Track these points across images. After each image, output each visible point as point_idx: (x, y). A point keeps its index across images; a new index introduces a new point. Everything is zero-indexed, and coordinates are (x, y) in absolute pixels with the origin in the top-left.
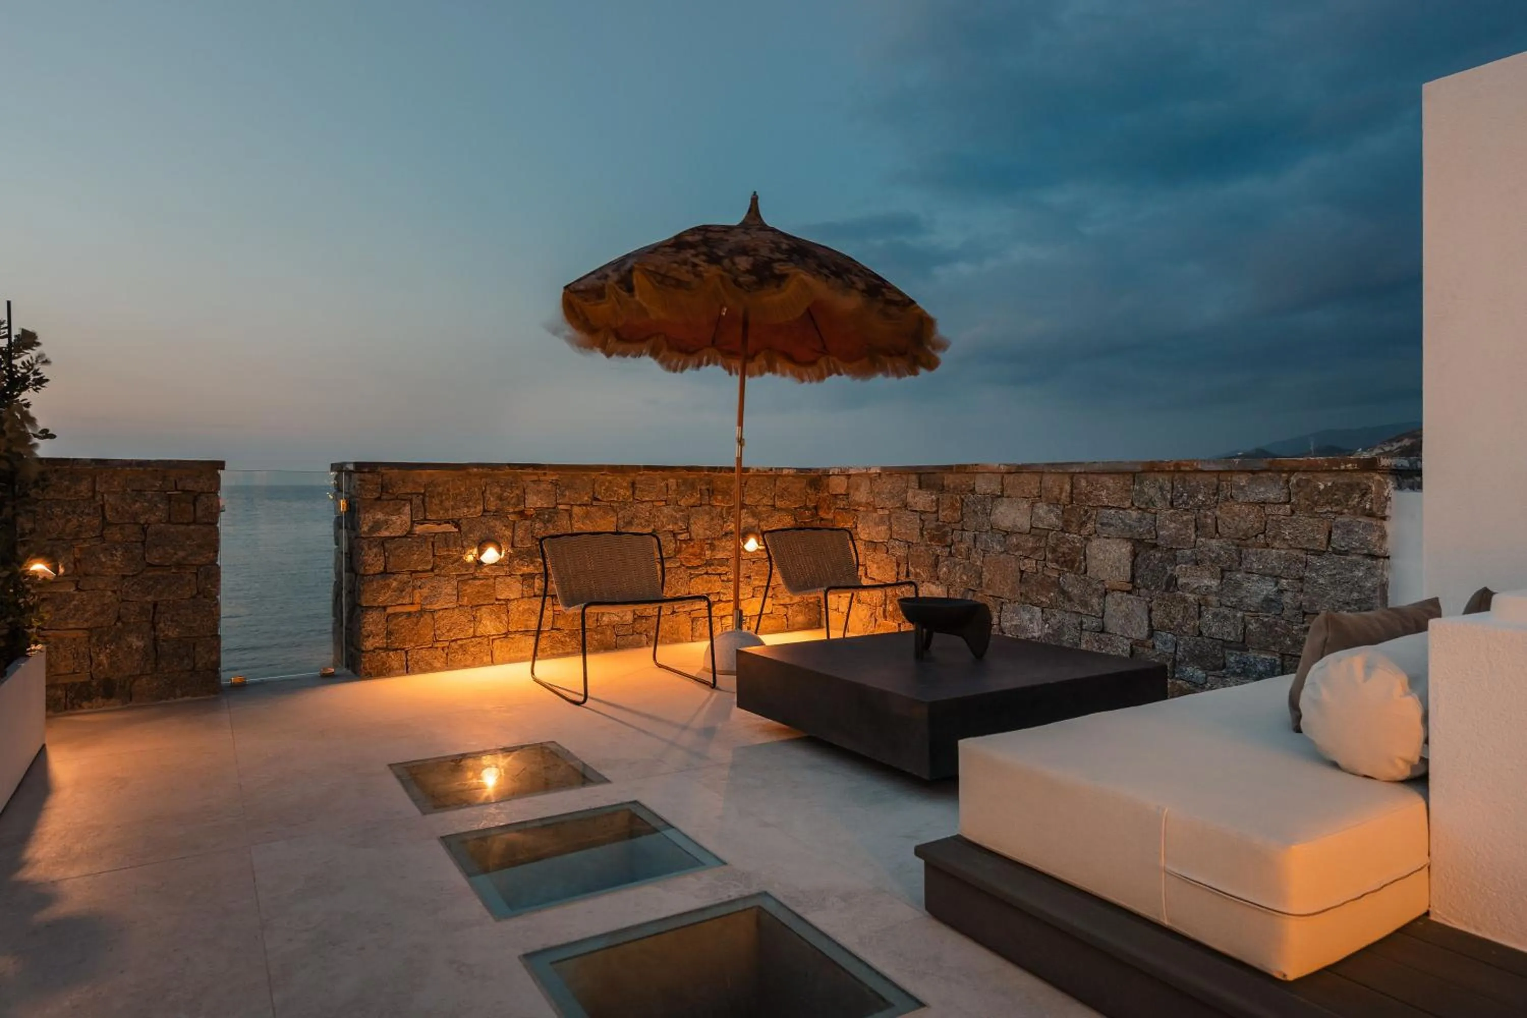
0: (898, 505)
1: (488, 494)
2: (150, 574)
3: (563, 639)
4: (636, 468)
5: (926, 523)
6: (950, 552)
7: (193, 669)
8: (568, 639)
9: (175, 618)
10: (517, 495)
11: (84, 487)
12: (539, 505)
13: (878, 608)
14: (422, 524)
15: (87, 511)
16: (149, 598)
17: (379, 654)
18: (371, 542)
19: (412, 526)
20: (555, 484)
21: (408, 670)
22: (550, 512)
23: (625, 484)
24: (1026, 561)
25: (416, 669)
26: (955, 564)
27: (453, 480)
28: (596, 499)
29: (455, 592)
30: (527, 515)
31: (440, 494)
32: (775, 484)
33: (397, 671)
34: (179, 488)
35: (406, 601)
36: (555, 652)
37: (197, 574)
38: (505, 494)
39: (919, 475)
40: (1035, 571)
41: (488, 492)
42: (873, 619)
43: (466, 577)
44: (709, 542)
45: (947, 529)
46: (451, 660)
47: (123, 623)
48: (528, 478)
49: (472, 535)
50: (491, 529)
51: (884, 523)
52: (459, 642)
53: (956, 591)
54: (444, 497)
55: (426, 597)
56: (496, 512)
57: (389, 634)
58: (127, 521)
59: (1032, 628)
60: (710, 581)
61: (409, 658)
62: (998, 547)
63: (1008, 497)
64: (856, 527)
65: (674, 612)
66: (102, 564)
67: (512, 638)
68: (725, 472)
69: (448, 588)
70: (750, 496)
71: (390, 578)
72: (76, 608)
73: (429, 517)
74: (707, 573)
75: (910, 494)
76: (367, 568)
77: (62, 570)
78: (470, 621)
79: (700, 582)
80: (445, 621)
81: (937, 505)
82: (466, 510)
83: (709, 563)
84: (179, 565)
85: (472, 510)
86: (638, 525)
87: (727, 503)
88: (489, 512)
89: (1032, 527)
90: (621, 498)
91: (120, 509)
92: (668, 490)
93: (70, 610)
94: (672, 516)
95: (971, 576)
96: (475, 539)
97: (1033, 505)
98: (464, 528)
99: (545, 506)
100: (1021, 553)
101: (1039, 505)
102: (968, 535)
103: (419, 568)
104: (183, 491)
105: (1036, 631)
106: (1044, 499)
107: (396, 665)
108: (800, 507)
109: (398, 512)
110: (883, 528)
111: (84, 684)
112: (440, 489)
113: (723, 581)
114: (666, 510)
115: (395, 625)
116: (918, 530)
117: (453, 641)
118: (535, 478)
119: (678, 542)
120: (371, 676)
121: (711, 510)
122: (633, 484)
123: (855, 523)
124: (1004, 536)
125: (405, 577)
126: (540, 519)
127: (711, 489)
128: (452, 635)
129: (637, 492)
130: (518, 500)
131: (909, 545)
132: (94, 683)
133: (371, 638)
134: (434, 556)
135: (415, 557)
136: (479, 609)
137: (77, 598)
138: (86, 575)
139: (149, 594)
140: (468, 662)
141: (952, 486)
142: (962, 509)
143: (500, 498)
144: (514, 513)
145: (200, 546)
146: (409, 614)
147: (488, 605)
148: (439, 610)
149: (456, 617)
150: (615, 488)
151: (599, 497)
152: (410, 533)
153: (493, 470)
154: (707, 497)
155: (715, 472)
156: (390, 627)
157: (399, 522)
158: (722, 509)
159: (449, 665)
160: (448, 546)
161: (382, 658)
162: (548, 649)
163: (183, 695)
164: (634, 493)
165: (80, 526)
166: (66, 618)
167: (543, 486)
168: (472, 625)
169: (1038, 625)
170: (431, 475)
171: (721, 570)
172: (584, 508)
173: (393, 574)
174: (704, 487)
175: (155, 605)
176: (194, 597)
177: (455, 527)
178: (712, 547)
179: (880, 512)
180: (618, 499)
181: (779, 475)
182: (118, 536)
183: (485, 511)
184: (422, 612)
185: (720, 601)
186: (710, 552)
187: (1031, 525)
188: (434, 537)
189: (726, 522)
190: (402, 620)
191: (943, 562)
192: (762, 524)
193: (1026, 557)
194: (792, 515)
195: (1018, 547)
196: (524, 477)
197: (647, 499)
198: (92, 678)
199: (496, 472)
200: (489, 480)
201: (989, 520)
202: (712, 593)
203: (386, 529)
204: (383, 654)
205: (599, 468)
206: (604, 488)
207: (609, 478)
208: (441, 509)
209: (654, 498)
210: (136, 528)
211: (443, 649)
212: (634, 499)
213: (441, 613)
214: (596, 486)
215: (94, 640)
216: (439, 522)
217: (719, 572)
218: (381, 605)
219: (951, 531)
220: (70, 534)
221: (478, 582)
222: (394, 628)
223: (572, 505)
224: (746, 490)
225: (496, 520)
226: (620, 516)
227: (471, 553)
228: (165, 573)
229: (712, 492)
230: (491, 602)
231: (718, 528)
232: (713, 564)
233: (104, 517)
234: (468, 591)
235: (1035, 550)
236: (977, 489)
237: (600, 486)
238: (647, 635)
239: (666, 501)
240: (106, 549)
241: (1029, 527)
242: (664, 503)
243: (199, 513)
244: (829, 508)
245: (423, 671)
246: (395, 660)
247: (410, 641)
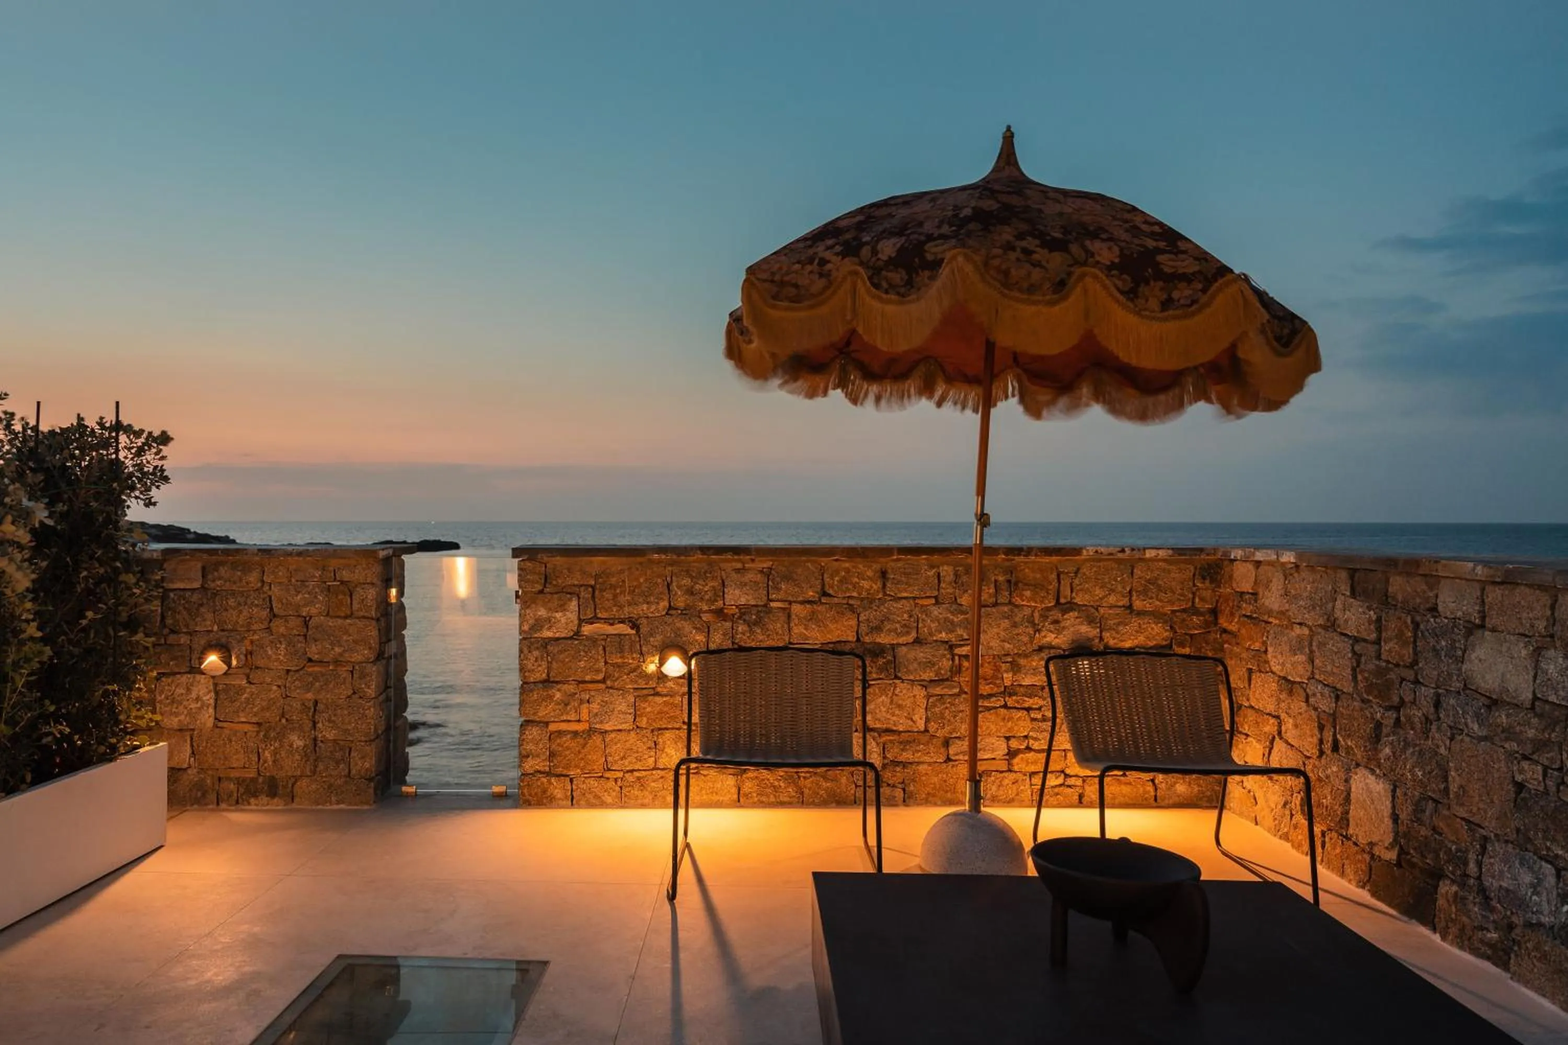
0: (1321, 622)
1: (674, 586)
2: (310, 670)
3: (776, 783)
4: (886, 551)
5: (1363, 659)
6: (1398, 720)
7: (349, 775)
8: (782, 784)
9: (333, 718)
10: (713, 587)
11: (253, 577)
12: (743, 601)
13: (1295, 795)
14: (592, 623)
15: (256, 602)
16: (310, 696)
17: (539, 779)
18: (532, 643)
19: (580, 626)
20: (767, 574)
21: (573, 802)
22: (758, 611)
23: (870, 573)
24: (1525, 765)
25: (582, 802)
26: (1407, 744)
27: (629, 569)
28: (825, 594)
29: (632, 711)
30: (726, 615)
31: (614, 587)
32: (1132, 573)
33: (560, 802)
34: (338, 578)
35: (573, 717)
36: (764, 799)
37: (352, 672)
38: (697, 587)
39: (1352, 572)
40: (1541, 788)
41: (674, 584)
42: (1288, 812)
43: (645, 692)
44: (1010, 660)
45: (1392, 676)
46: (626, 796)
47: (287, 720)
48: (730, 564)
49: (652, 639)
50: (678, 632)
51: (1300, 649)
52: (636, 774)
53: (1406, 794)
54: (618, 591)
55: (596, 714)
56: (685, 609)
57: (552, 755)
58: (291, 613)
59: (1539, 904)
60: (1010, 719)
61: (574, 787)
62: (1476, 727)
63: (1494, 630)
64: (1266, 652)
65: (948, 760)
66: (269, 657)
67: (705, 776)
68: (1036, 555)
69: (622, 705)
70: (1087, 591)
71: (552, 687)
72: (247, 700)
73: (599, 615)
74: (1005, 706)
75: (1339, 604)
76: (527, 674)
77: (234, 662)
78: (650, 748)
79: (993, 718)
80: (619, 745)
81: (1379, 630)
82: (645, 607)
83: (1009, 692)
84: (337, 662)
85: (653, 607)
86: (890, 631)
87: (1042, 602)
88: (676, 609)
89: (1535, 698)
90: (864, 594)
91: (284, 601)
92: (939, 582)
93: (241, 703)
94: (946, 619)
95: (1430, 773)
96: (656, 644)
97: (1538, 653)
98: (644, 630)
99: (753, 602)
100: (1514, 745)
101: (1551, 653)
102: (1426, 693)
103: (588, 678)
104: (342, 582)
105: (1546, 912)
106: (1558, 644)
107: (558, 793)
108: (1184, 611)
109: (562, 608)
110: (1301, 658)
111: (252, 779)
112: (613, 580)
113: (1033, 720)
114: (936, 611)
115: (559, 745)
116: (1349, 671)
117: (628, 771)
118: (739, 566)
119: (957, 658)
120: (530, 805)
121: (1012, 611)
122: (884, 574)
123: (1264, 643)
124: (1489, 707)
125: (571, 688)
126: (744, 620)
127: (1013, 580)
128: (627, 764)
129: (888, 585)
130: (716, 595)
131: (1337, 696)
132: (261, 780)
133: (529, 759)
134: (606, 663)
135: (582, 664)
136: (662, 734)
137: (248, 690)
138: (257, 668)
139: (308, 691)
140: (646, 801)
141: (1400, 598)
142: (1415, 642)
143: (690, 592)
144: (710, 611)
145: (356, 642)
146: (576, 734)
147: (673, 729)
148: (612, 731)
149: (631, 742)
150: (856, 580)
151: (831, 592)
152: (577, 633)
153: (679, 555)
154: (1007, 593)
155: (1019, 555)
156: (554, 746)
157: (563, 620)
158: (1033, 612)
159: (623, 802)
160: (622, 651)
161: (543, 783)
162: (755, 795)
163: (338, 803)
164: (884, 586)
165: (251, 618)
166: (238, 712)
167: (750, 576)
168: (652, 753)
169: (1549, 902)
170: (604, 562)
171: (1029, 702)
172: (808, 606)
173: (557, 682)
174: (1001, 578)
175: (316, 703)
176: (349, 697)
177: (632, 628)
178: (1015, 667)
179: (1298, 630)
180: (860, 594)
181: (1141, 560)
182: (282, 630)
183: (670, 608)
184: (591, 731)
185: (1029, 749)
186: (1010, 675)
187: (1534, 693)
188: (605, 640)
189: (1039, 631)
190: (567, 741)
191: (1388, 735)
192: (1106, 635)
193: (1525, 758)
194: (1165, 622)
195: (1509, 733)
196: (722, 565)
197: (905, 595)
198: (259, 774)
199: (683, 558)
200: (675, 569)
201: (1460, 670)
202: (1014, 737)
203: (549, 629)
204: (545, 780)
205: (829, 551)
206: (837, 578)
207: (847, 565)
208: (615, 605)
209: (916, 594)
210: (299, 621)
211: (616, 780)
212: (885, 594)
213: (613, 735)
214: (826, 576)
215: (262, 734)
216: (611, 621)
217: (1026, 705)
218: (543, 719)
219: (1397, 682)
220: (242, 626)
221: (659, 700)
222: (556, 748)
223: (790, 603)
224: (1077, 581)
225: (685, 620)
226: (862, 618)
227: (653, 662)
228: (323, 670)
229: (1013, 585)
230: (677, 726)
231: (1025, 639)
232: (1016, 694)
233: (271, 609)
234: (648, 709)
235: (1541, 745)
236: (1440, 608)
237: (832, 578)
238: (904, 790)
239: (936, 598)
240: (272, 642)
241: (1530, 696)
242: (933, 601)
243: (356, 606)
244: (1232, 614)
245: (591, 806)
246: (558, 788)
247: (577, 767)
